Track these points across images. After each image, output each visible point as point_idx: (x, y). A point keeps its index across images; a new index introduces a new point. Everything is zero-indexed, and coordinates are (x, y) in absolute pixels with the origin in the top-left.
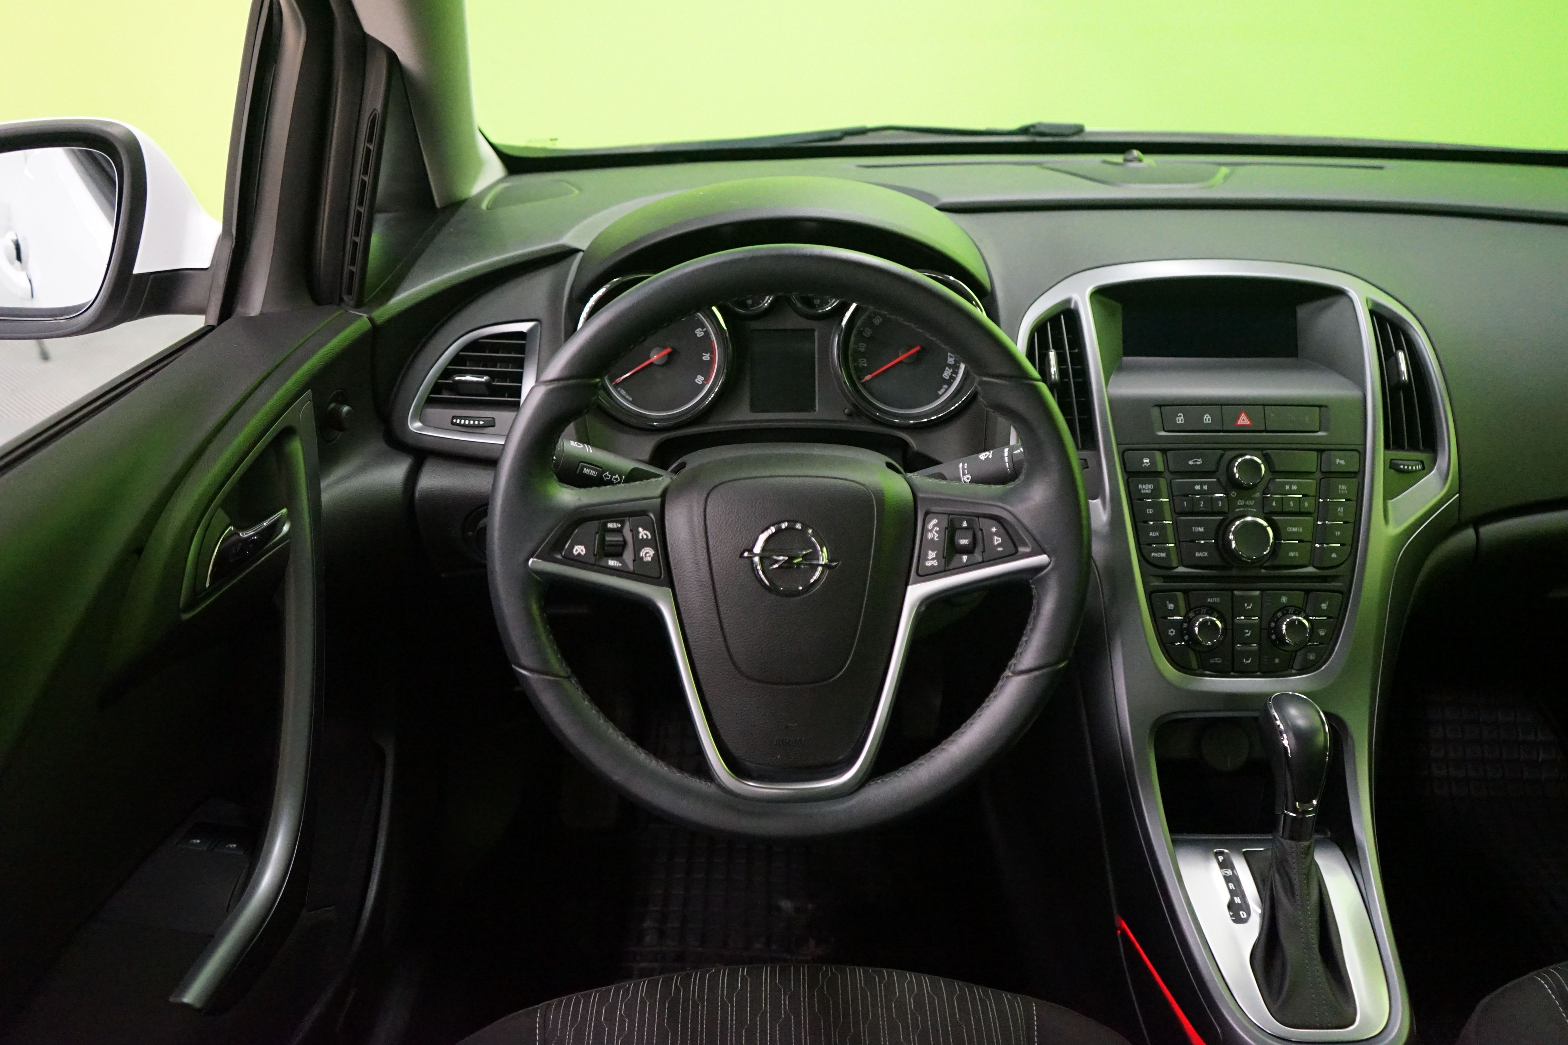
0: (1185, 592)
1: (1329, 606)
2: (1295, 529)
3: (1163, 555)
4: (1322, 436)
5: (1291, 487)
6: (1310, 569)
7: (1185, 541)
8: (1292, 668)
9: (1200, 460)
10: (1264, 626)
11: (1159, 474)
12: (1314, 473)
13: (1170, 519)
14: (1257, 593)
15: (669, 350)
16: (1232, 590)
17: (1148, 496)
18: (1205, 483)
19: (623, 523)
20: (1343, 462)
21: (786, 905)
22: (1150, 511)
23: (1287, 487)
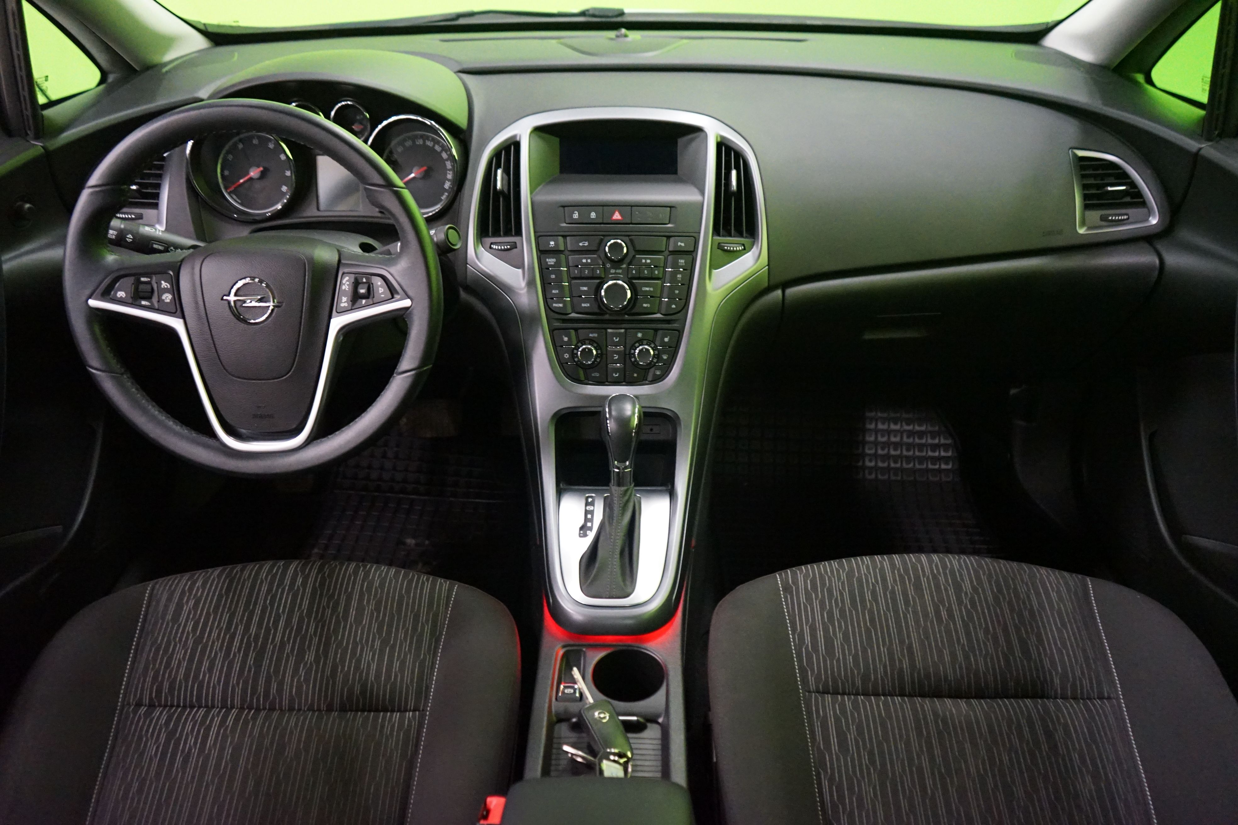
0: (576, 330)
1: (670, 339)
2: (647, 289)
3: (561, 305)
4: (670, 227)
5: (646, 261)
6: (659, 316)
7: (575, 296)
8: (646, 380)
9: (587, 243)
10: (627, 352)
11: (561, 252)
12: (663, 251)
13: (567, 281)
14: (623, 331)
15: (261, 169)
16: (606, 329)
17: (551, 266)
18: (589, 258)
19: (151, 278)
20: (683, 244)
21: (410, 541)
22: (553, 276)
23: (644, 261)
